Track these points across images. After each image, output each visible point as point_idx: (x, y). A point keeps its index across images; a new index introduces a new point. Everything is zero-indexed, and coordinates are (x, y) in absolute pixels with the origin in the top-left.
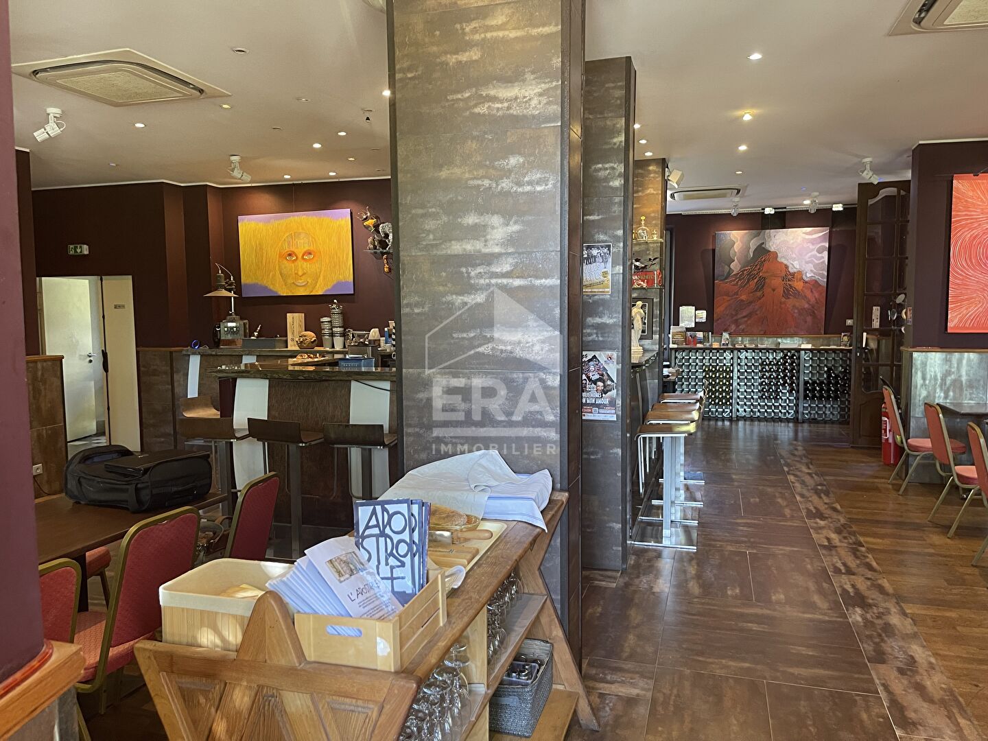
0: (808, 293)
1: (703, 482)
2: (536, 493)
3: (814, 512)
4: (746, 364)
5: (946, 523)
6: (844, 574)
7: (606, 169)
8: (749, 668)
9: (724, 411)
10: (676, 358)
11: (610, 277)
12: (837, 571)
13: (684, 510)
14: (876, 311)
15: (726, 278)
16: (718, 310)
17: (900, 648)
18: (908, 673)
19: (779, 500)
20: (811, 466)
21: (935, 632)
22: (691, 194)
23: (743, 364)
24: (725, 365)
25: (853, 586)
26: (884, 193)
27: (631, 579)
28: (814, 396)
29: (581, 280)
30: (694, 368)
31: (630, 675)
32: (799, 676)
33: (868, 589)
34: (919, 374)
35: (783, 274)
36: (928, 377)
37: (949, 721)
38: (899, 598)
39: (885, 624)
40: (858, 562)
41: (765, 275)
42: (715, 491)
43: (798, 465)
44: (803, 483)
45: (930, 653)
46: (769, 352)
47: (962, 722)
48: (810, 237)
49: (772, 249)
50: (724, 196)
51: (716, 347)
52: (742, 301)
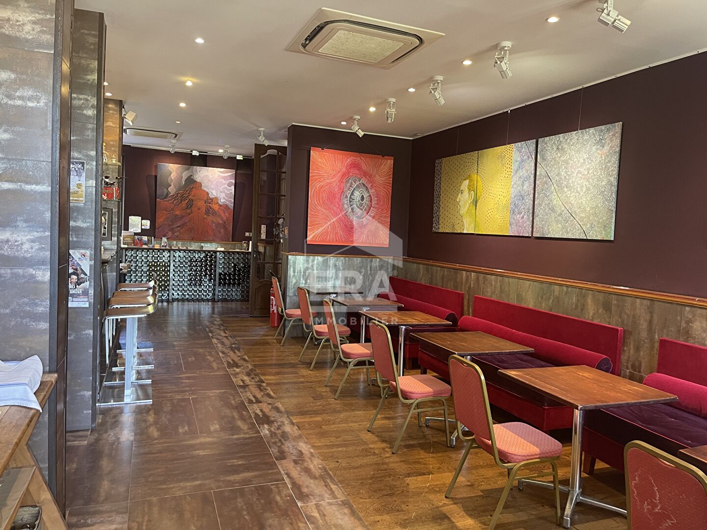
0: (222, 213)
1: (152, 350)
2: (29, 378)
3: (232, 363)
4: (179, 261)
5: (308, 361)
6: (255, 403)
7: (81, 99)
8: (200, 485)
9: (163, 295)
10: (126, 255)
11: (84, 188)
12: (250, 402)
13: (138, 372)
14: (263, 228)
15: (165, 198)
16: (159, 221)
17: (293, 446)
18: (300, 462)
19: (208, 357)
20: (226, 332)
21: (311, 432)
22: (140, 131)
23: (177, 260)
24: (164, 261)
25: (261, 410)
26: (270, 152)
27: (100, 435)
28: (225, 283)
29: (69, 189)
30: (140, 263)
31: (107, 515)
32: (235, 481)
33: (270, 411)
34: (292, 269)
35: (206, 199)
36: (297, 271)
37: (326, 489)
38: (289, 414)
39: (282, 432)
40: (262, 393)
41: (192, 198)
42: (162, 355)
43: (218, 331)
44: (223, 343)
45: (310, 446)
46: (195, 253)
47: (333, 487)
48: (223, 175)
49: (198, 180)
50: (165, 137)
51: (157, 248)
52: (177, 215)
